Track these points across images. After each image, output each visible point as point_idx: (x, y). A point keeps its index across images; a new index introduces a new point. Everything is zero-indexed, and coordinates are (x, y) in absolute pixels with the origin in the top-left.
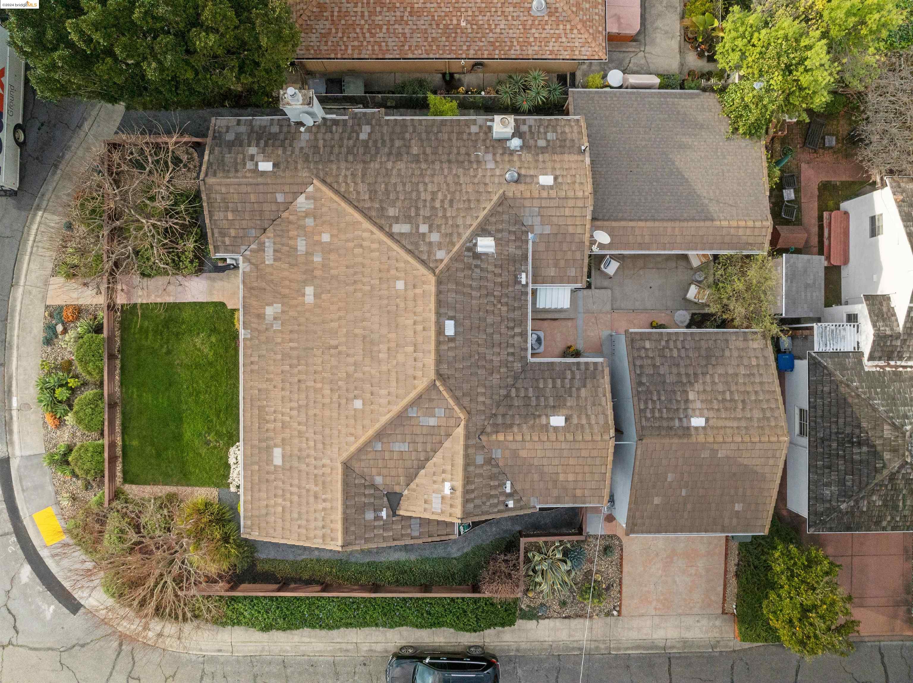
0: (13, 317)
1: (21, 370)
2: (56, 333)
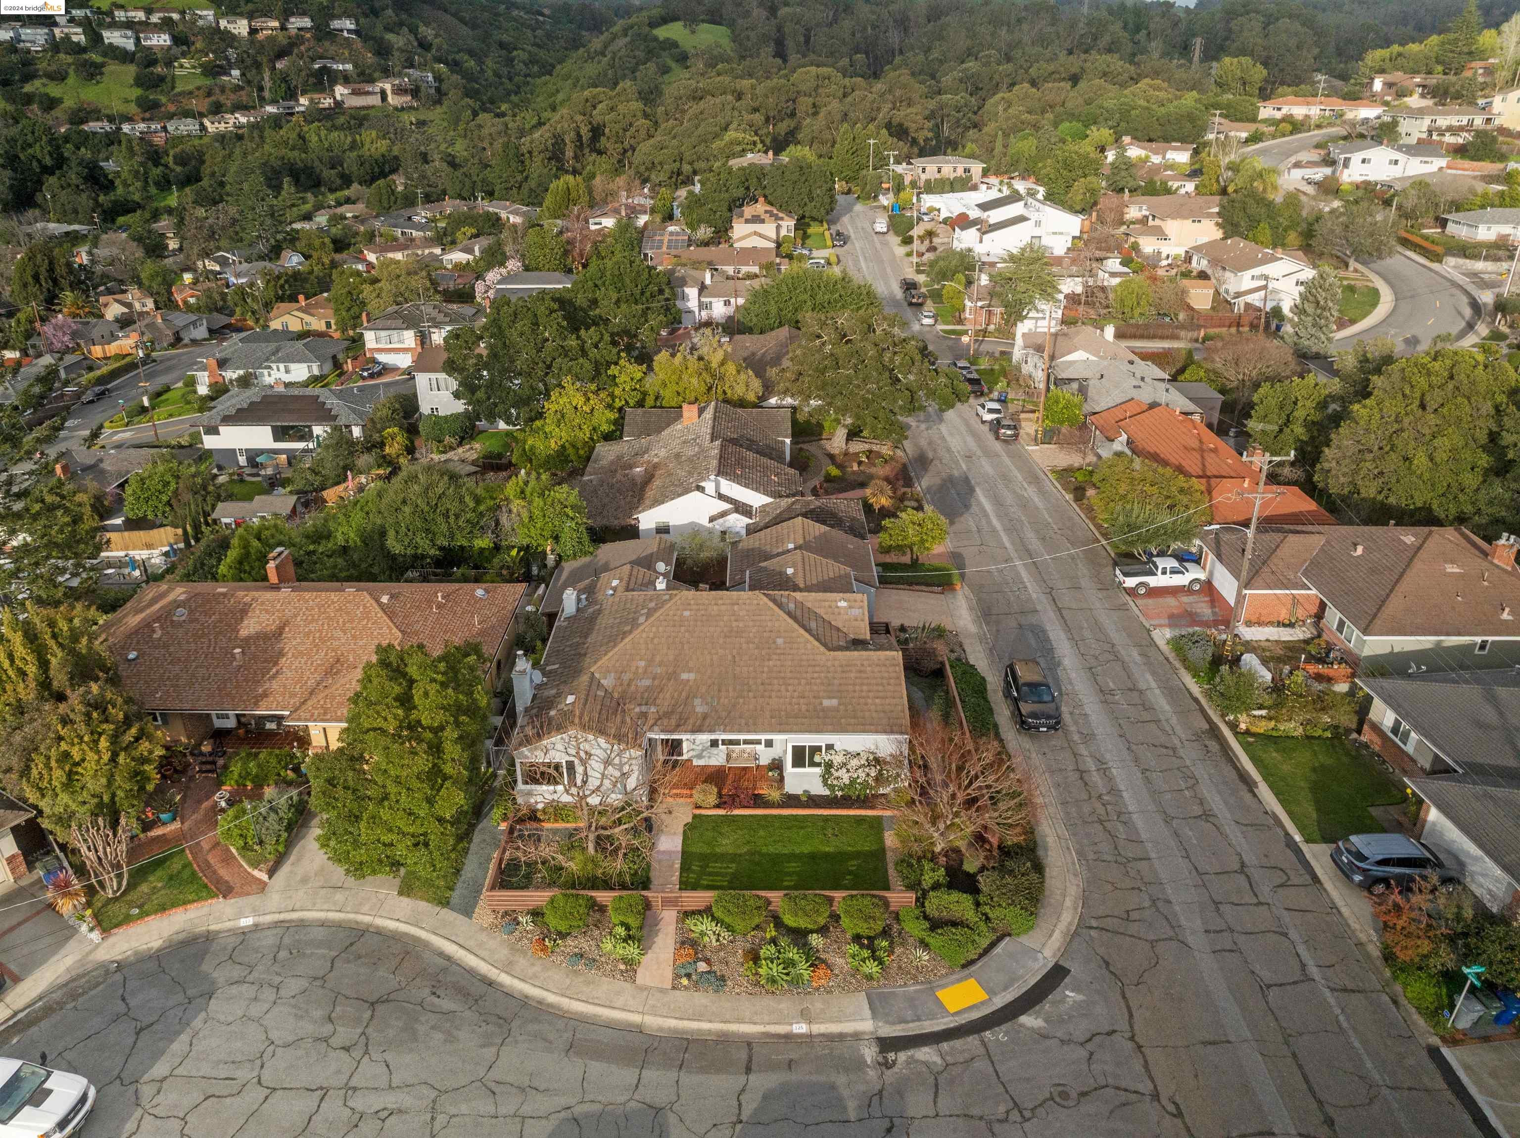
0: (685, 1032)
1: (756, 1018)
2: (709, 972)
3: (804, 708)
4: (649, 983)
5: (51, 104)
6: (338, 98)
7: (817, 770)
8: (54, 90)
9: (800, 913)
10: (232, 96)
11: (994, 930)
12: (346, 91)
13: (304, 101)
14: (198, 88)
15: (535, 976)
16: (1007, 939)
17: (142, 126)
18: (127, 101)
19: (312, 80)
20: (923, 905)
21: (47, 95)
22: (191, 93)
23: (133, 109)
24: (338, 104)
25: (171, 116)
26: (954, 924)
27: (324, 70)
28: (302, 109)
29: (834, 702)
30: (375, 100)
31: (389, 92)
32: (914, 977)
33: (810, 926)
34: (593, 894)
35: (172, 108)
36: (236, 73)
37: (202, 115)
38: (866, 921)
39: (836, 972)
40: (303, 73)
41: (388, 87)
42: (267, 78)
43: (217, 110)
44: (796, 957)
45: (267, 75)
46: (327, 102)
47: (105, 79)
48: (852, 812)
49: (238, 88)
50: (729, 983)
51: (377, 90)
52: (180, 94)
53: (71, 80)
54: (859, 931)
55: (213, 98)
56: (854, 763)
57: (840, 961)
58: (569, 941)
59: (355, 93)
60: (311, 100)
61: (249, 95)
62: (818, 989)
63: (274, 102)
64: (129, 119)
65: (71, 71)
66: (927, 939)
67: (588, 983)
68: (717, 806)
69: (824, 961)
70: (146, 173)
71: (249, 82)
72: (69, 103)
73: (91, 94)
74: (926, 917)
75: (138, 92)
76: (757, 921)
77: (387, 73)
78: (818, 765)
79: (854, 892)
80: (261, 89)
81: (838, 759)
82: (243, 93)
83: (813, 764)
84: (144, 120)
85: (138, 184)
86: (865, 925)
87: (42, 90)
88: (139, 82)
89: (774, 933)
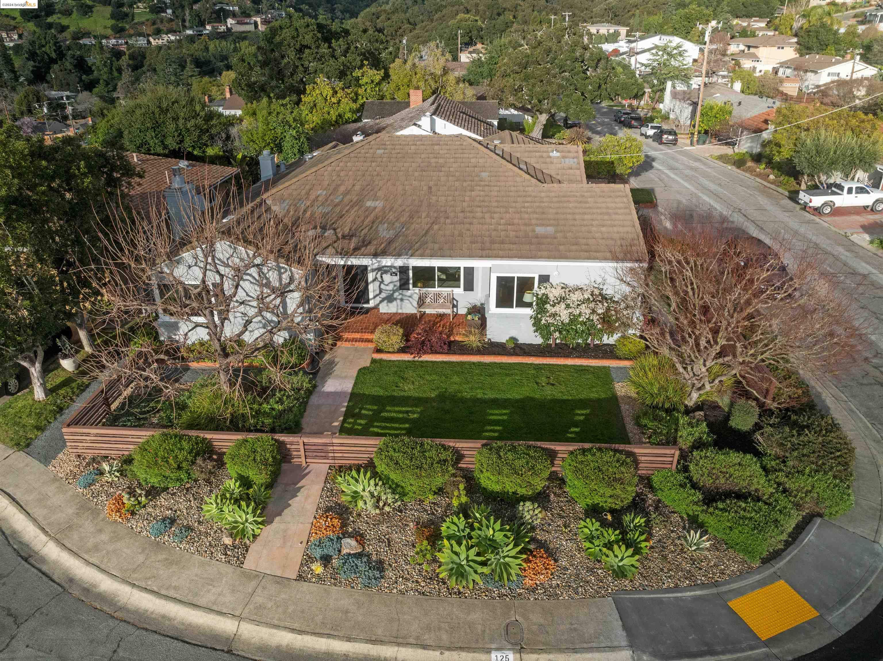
2: (358, 556)
3: (512, 234)
4: (264, 567)
5: (63, 29)
6: (229, 26)
7: (528, 311)
8: (65, 21)
9: (506, 470)
10: (167, 25)
11: (798, 506)
12: (234, 22)
13: (209, 27)
14: (148, 20)
15: (96, 548)
16: (819, 520)
17: (113, 41)
18: (105, 27)
19: (214, 16)
20: (686, 469)
21: (60, 23)
22: (143, 23)
23: (109, 32)
24: (229, 30)
25: (130, 36)
26: (740, 496)
27: (222, 9)
28: (207, 32)
29: (550, 230)
30: (251, 28)
31: (259, 23)
32: (690, 574)
33: (522, 491)
34: (208, 436)
35: (132, 32)
36: (169, 11)
37: (149, 35)
38: (609, 485)
39: (564, 562)
40: (209, 11)
41: (258, 20)
42: (187, 14)
43: (158, 33)
44: (499, 536)
45: (187, 12)
46: (222, 28)
47: (94, 15)
48: (569, 362)
49: (171, 20)
50: (389, 573)
51: (252, 21)
52: (136, 24)
53: (74, 15)
54: (597, 500)
55: (155, 26)
56: (576, 297)
57: (567, 545)
58: (162, 500)
59: (239, 23)
60: (213, 27)
61: (178, 25)
62: (533, 590)
63: (191, 28)
64: (107, 38)
65: (74, 10)
66: (702, 517)
67: (169, 563)
68: (403, 350)
69: (542, 545)
70: (112, 64)
71: (177, 17)
72: (72, 29)
73: (86, 24)
74: (694, 486)
75: (113, 22)
76: (439, 481)
77: (258, 12)
78: (529, 305)
79: (587, 446)
80: (184, 21)
81: (554, 293)
82: (173, 23)
83: (521, 304)
84: (115, 38)
85: (105, 69)
86: (609, 492)
87: (57, 21)
88: (113, 16)
89: (464, 499)
